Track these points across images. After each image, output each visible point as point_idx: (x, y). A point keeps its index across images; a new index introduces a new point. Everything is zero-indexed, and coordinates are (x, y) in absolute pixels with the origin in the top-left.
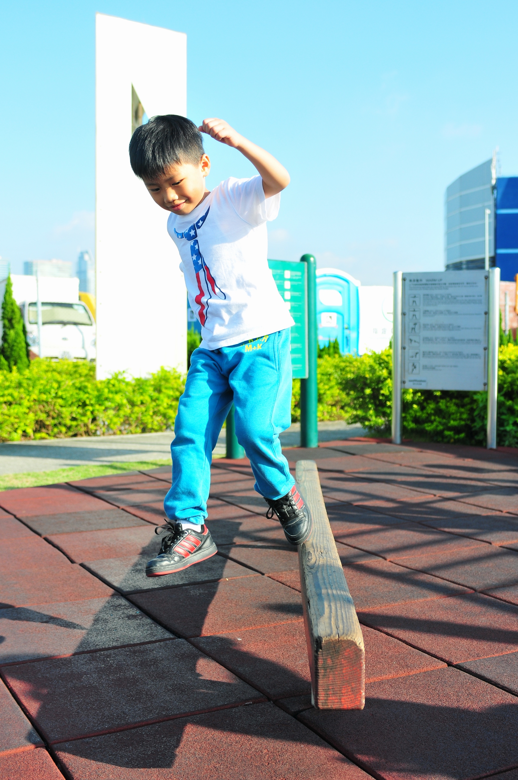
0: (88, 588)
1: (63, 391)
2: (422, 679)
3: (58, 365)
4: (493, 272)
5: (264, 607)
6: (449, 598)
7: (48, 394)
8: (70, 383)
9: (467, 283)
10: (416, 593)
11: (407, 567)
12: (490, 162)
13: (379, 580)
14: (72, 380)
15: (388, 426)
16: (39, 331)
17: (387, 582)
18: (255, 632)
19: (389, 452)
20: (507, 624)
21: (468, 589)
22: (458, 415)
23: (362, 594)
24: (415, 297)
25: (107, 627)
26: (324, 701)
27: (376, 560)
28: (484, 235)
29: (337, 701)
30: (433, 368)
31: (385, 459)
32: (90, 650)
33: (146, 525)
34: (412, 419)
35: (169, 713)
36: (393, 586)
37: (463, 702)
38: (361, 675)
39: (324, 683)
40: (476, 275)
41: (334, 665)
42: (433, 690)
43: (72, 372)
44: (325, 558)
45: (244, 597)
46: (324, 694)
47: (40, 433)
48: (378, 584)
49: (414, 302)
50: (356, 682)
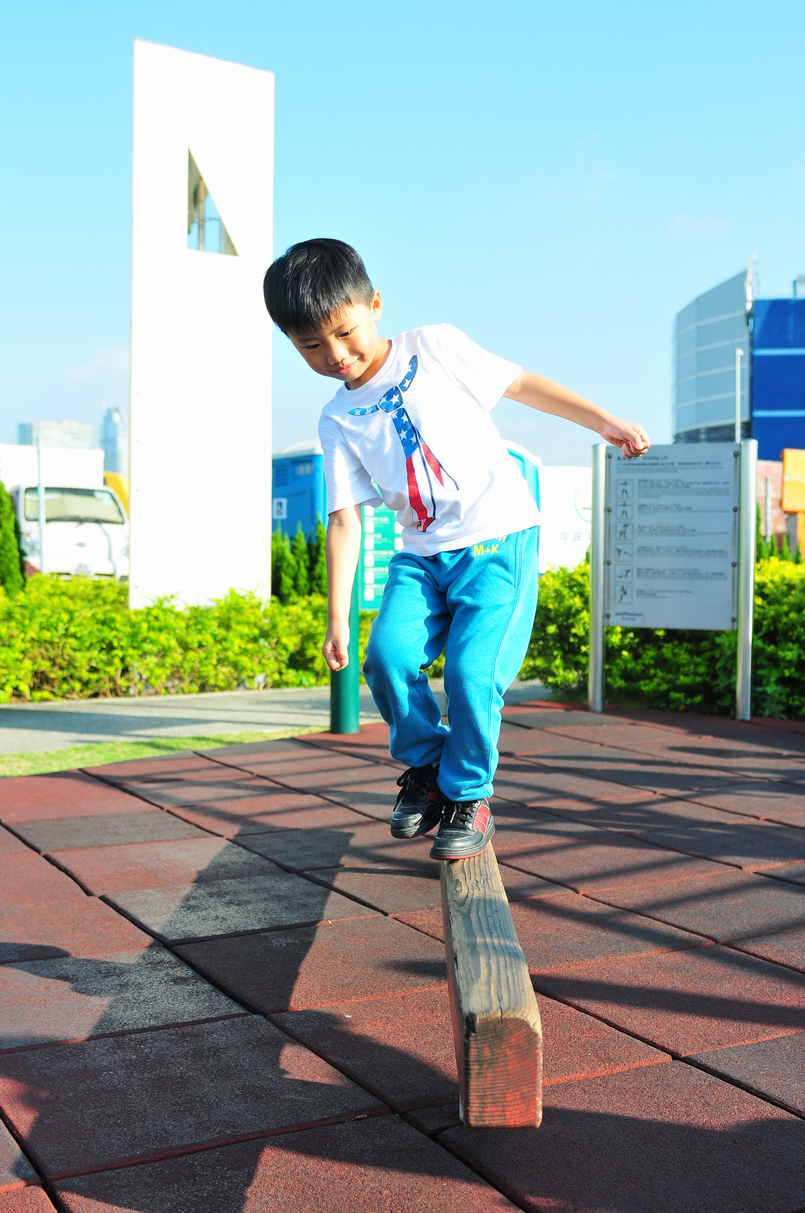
0: (112, 934)
1: (76, 626)
2: (632, 1080)
3: (70, 585)
4: (747, 446)
5: (387, 966)
6: (675, 953)
7: (53, 629)
8: (88, 613)
9: (707, 463)
10: (624, 945)
11: (610, 905)
12: (743, 276)
13: (566, 924)
14: (91, 608)
15: (582, 685)
16: (40, 532)
17: (580, 927)
18: (373, 1005)
19: (585, 724)
20: (765, 994)
21: (706, 939)
22: (692, 667)
23: (541, 946)
24: (626, 483)
25: (141, 997)
26: (478, 1114)
27: (563, 893)
28: (734, 389)
29: (498, 1113)
30: (653, 594)
31: (578, 736)
32: (114, 1033)
33: (205, 837)
34: (619, 673)
35: (237, 1132)
36: (588, 933)
37: (696, 1116)
38: (536, 1074)
39: (478, 1086)
40: (721, 450)
41: (495, 1057)
42: (648, 1097)
43: (91, 597)
44: (481, 889)
45: (357, 950)
46: (479, 1104)
47: (41, 691)
48: (565, 930)
49: (624, 491)
50: (529, 1084)
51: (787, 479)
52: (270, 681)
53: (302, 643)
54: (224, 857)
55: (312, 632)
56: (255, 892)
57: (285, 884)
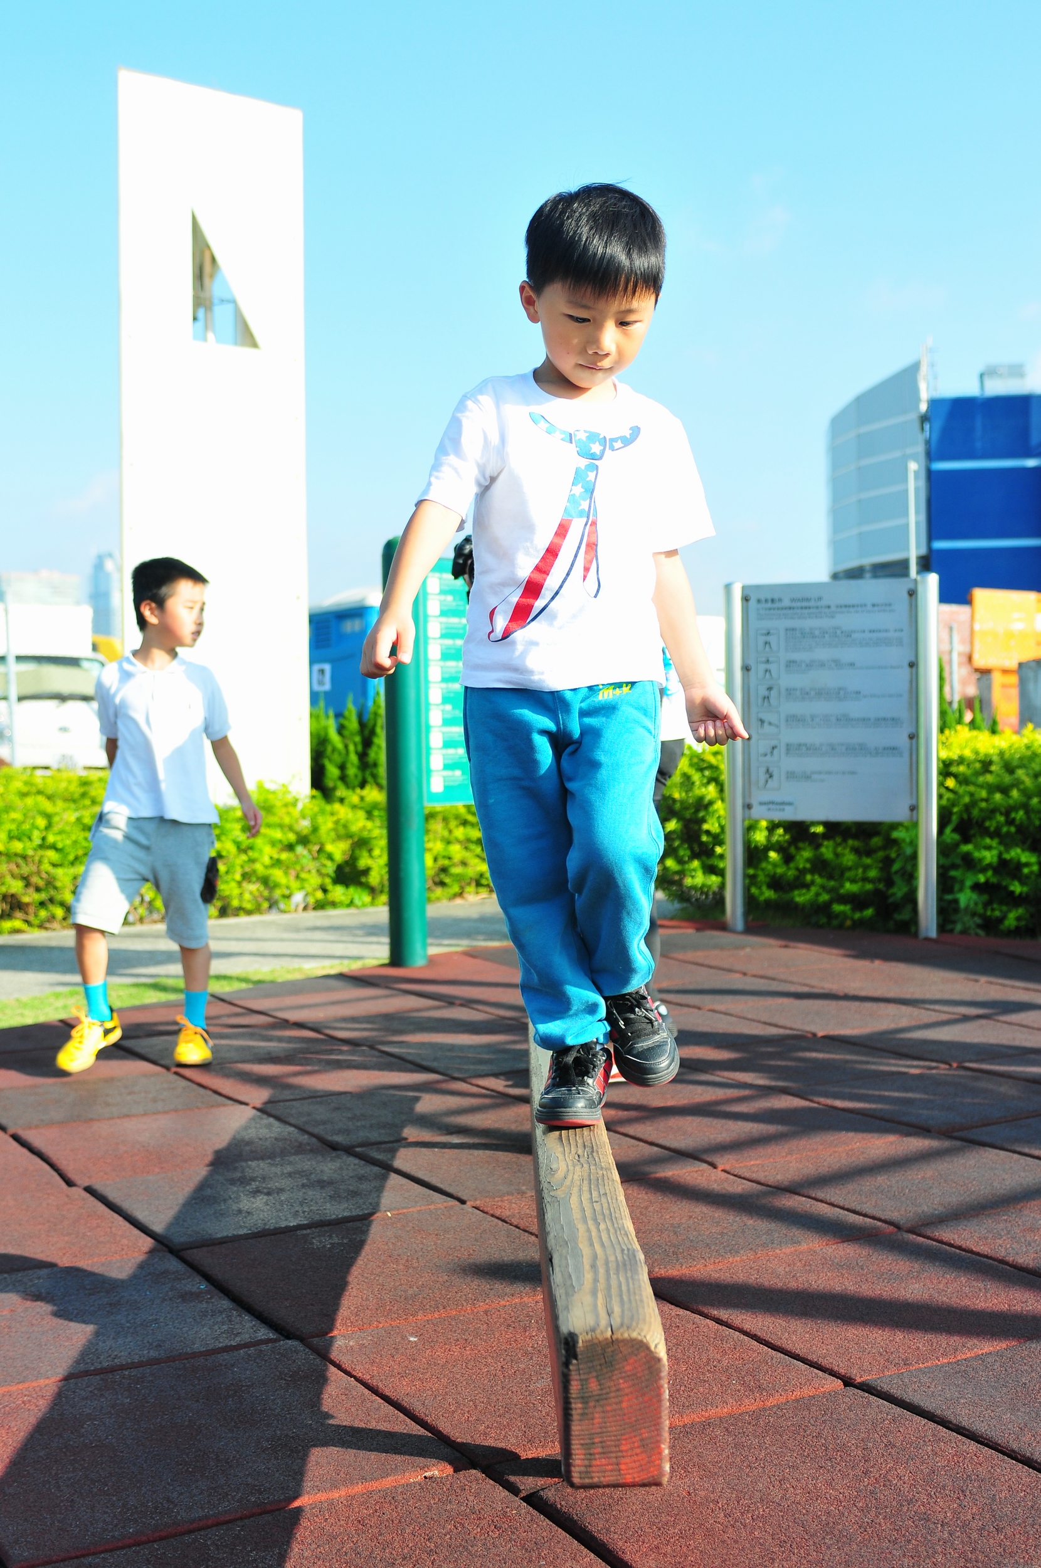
0: (100, 1237)
1: (57, 834)
2: (790, 1415)
3: (49, 781)
4: (925, 582)
5: (464, 1270)
6: (845, 1245)
7: (26, 840)
8: (71, 817)
9: (874, 605)
10: (777, 1235)
11: (758, 1183)
12: (915, 368)
13: (701, 1210)
14: (77, 810)
15: (718, 897)
16: (11, 713)
17: (718, 1214)
18: (446, 1323)
19: (722, 948)
20: (964, 1295)
21: (884, 1226)
22: (860, 871)
23: (667, 1240)
24: (768, 633)
25: (138, 1320)
26: (583, 1469)
27: (696, 1169)
28: (906, 514)
29: (610, 1467)
30: (807, 777)
31: (713, 963)
32: (101, 1369)
33: (224, 1105)
34: (767, 880)
35: (264, 1499)
36: (730, 1221)
37: (877, 1461)
38: (660, 1413)
39: (583, 1431)
40: (894, 587)
41: (604, 1392)
42: (813, 1437)
43: (76, 796)
44: (585, 1165)
45: (424, 1250)
46: (585, 1455)
47: (11, 919)
48: (700, 1218)
49: (766, 643)
50: (651, 1426)
51: (977, 627)
52: (311, 900)
53: (353, 851)
54: (250, 1131)
55: (366, 836)
56: (291, 1177)
57: (329, 1165)
